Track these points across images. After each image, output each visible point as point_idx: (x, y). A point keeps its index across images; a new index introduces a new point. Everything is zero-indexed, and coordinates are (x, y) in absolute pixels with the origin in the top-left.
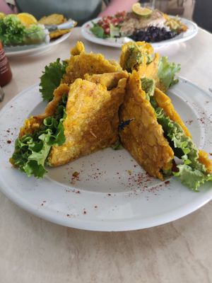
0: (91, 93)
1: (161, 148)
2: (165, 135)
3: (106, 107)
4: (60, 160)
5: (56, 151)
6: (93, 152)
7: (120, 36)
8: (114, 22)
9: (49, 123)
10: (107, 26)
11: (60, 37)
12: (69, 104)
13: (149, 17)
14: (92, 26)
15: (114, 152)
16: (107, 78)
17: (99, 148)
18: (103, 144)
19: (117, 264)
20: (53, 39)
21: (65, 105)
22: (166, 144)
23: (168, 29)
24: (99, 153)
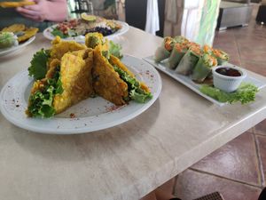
0: (74, 62)
1: (120, 84)
2: (120, 77)
3: (84, 70)
4: (60, 108)
5: (57, 102)
6: (79, 101)
7: (76, 35)
8: (69, 26)
9: (51, 82)
10: (65, 30)
11: (27, 40)
12: (62, 69)
13: (94, 21)
14: (52, 30)
15: (93, 99)
16: (81, 53)
17: (83, 99)
18: (85, 95)
19: (111, 149)
20: (21, 42)
21: (59, 70)
22: (122, 81)
23: (109, 28)
24: (84, 101)
